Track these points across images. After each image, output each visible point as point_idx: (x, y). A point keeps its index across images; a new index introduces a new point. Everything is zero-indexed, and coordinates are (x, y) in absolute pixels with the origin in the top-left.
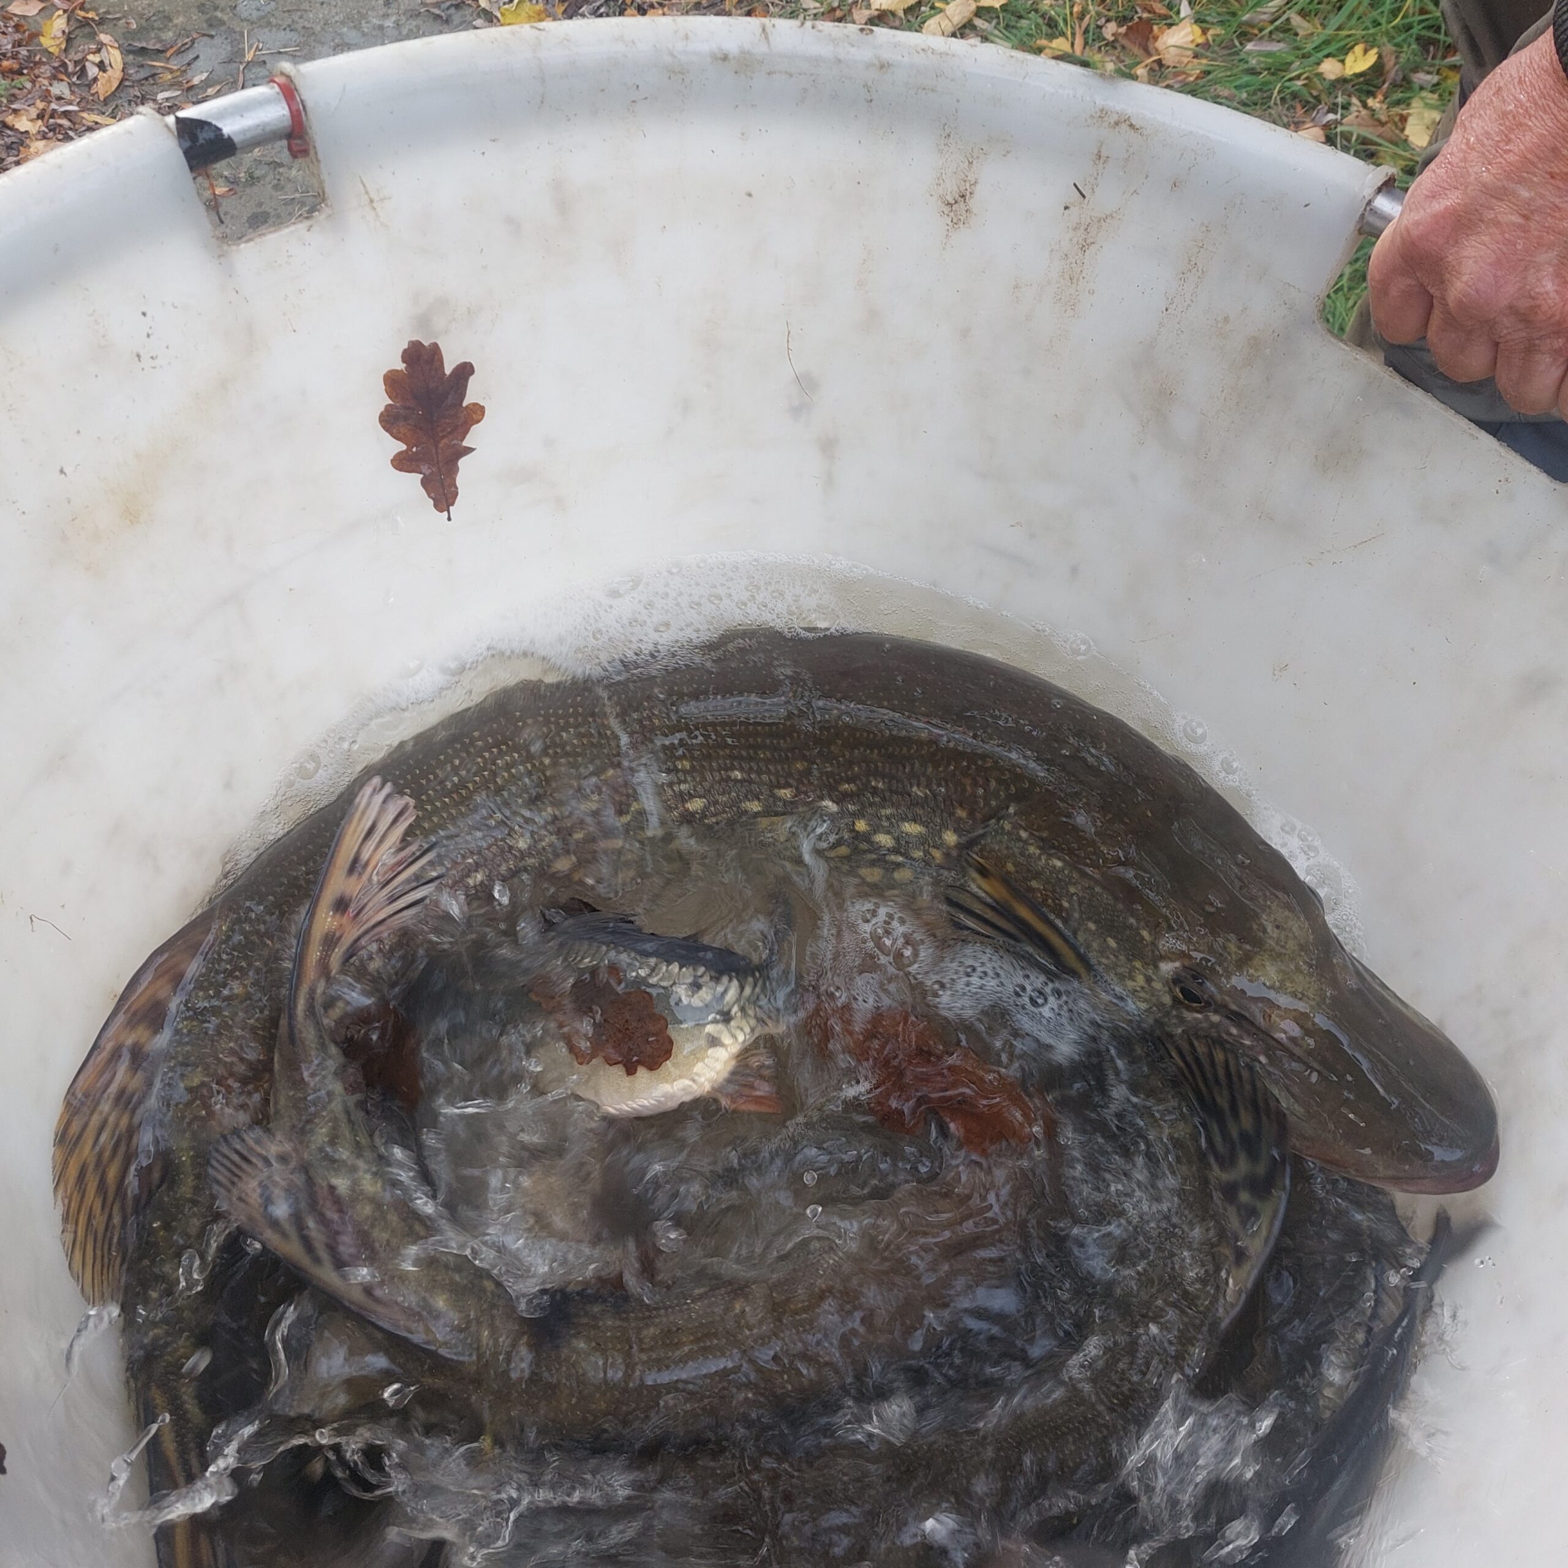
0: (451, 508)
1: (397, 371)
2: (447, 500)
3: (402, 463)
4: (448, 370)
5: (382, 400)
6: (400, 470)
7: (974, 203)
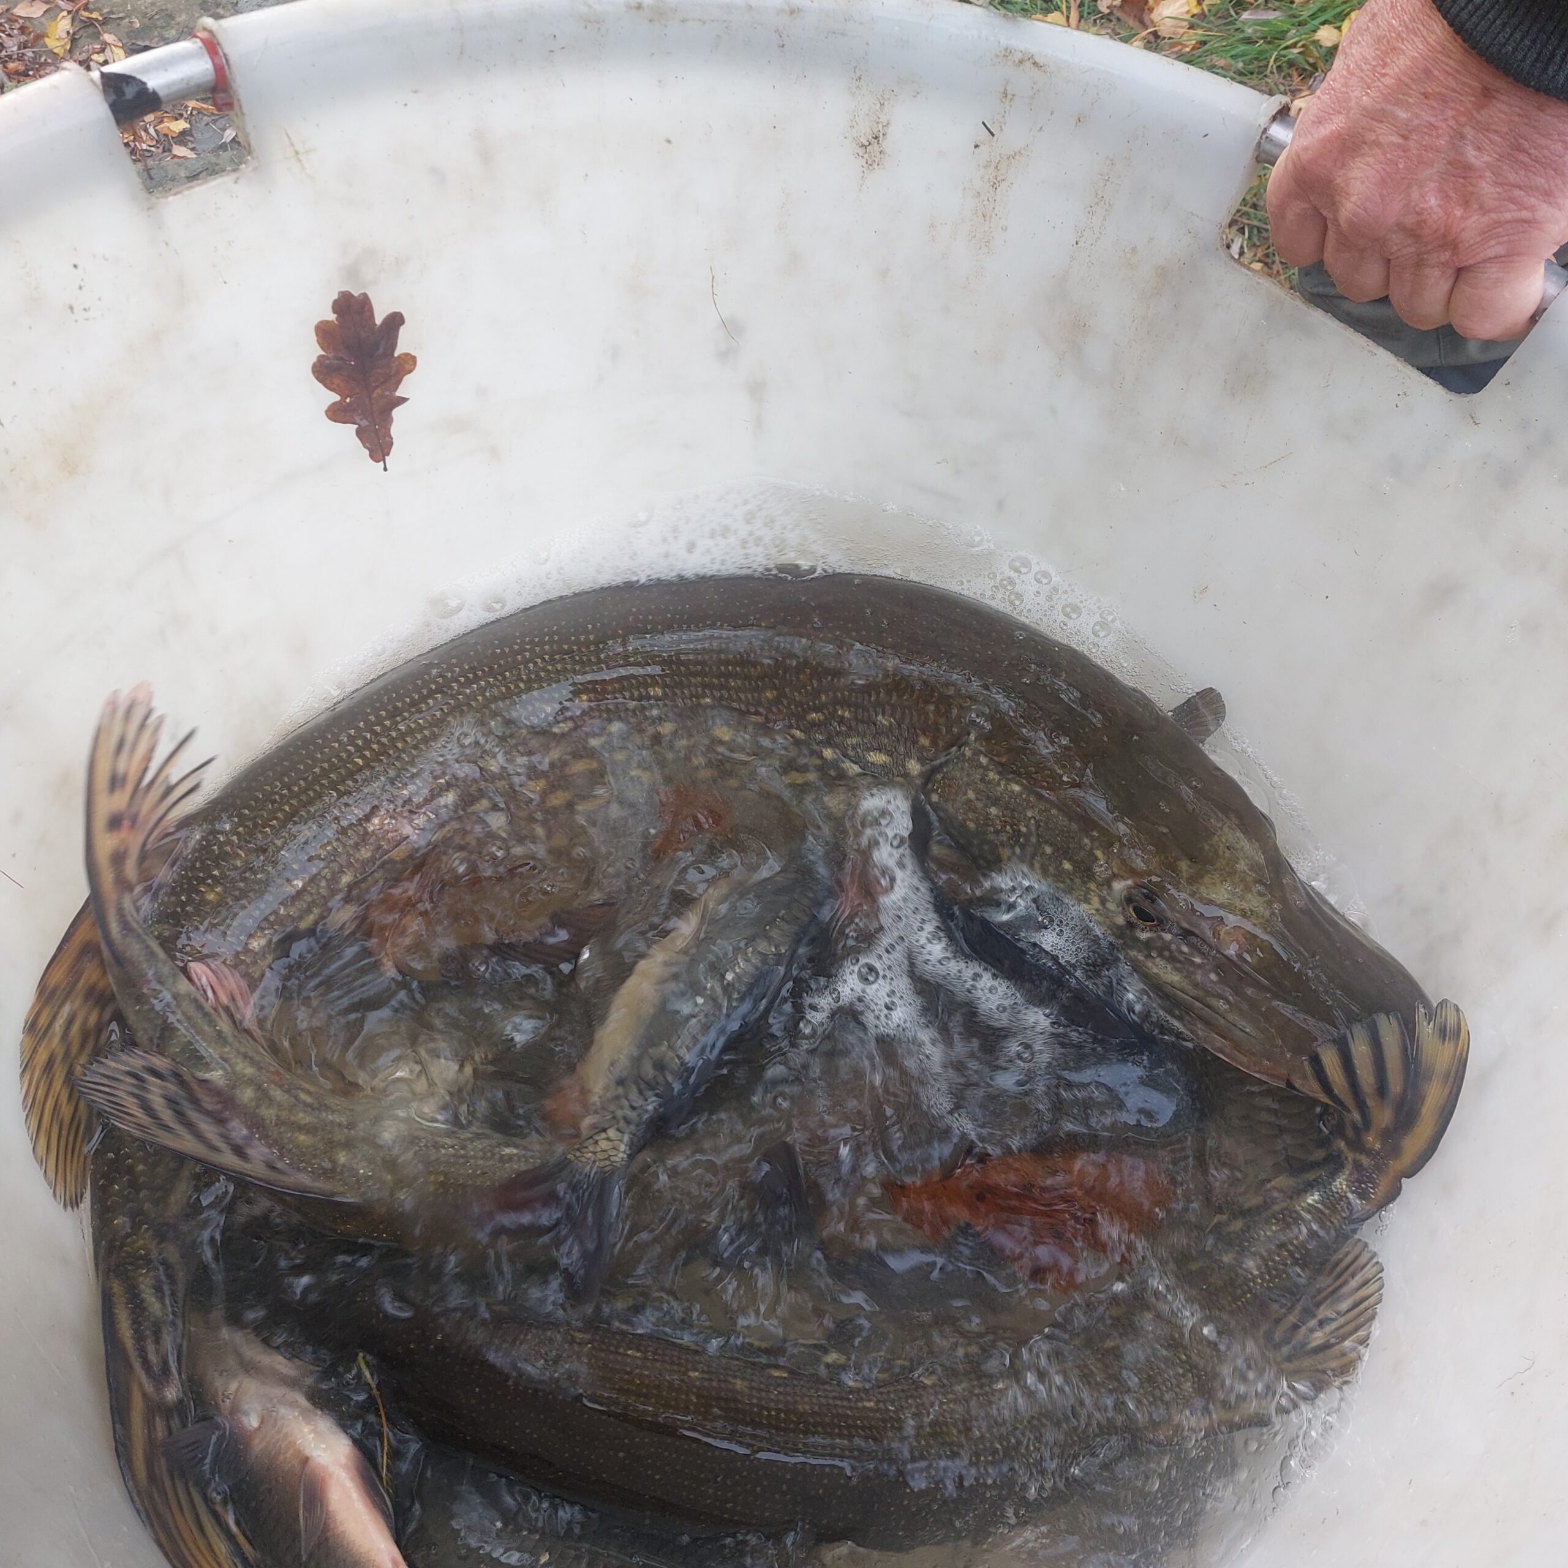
0: (387, 458)
1: (328, 322)
2: (382, 450)
3: (336, 413)
4: (379, 320)
5: (314, 351)
6: (335, 421)
7: (886, 144)
